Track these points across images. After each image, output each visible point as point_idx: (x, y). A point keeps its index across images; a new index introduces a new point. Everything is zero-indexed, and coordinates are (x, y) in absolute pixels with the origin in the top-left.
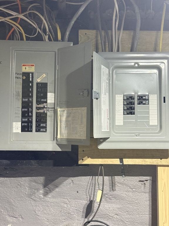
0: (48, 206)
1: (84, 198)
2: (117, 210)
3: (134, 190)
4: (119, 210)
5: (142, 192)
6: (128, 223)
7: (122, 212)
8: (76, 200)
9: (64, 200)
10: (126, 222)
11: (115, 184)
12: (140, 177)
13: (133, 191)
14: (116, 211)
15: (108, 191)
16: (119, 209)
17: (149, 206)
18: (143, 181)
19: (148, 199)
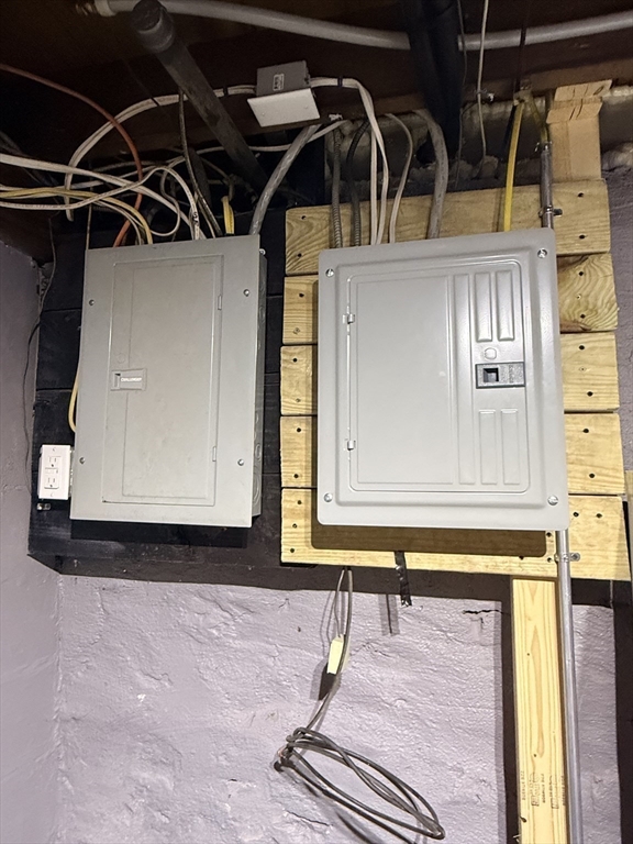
0: (229, 659)
1: (315, 647)
2: (403, 686)
3: (449, 635)
4: (410, 687)
5: (475, 643)
6: (434, 725)
7: (418, 694)
8: (296, 650)
9: (267, 646)
10: (428, 723)
11: (397, 617)
12: (468, 601)
13: (449, 638)
14: (399, 688)
15: (379, 635)
16: (407, 683)
17: (495, 684)
18: (476, 613)
19: (492, 664)
